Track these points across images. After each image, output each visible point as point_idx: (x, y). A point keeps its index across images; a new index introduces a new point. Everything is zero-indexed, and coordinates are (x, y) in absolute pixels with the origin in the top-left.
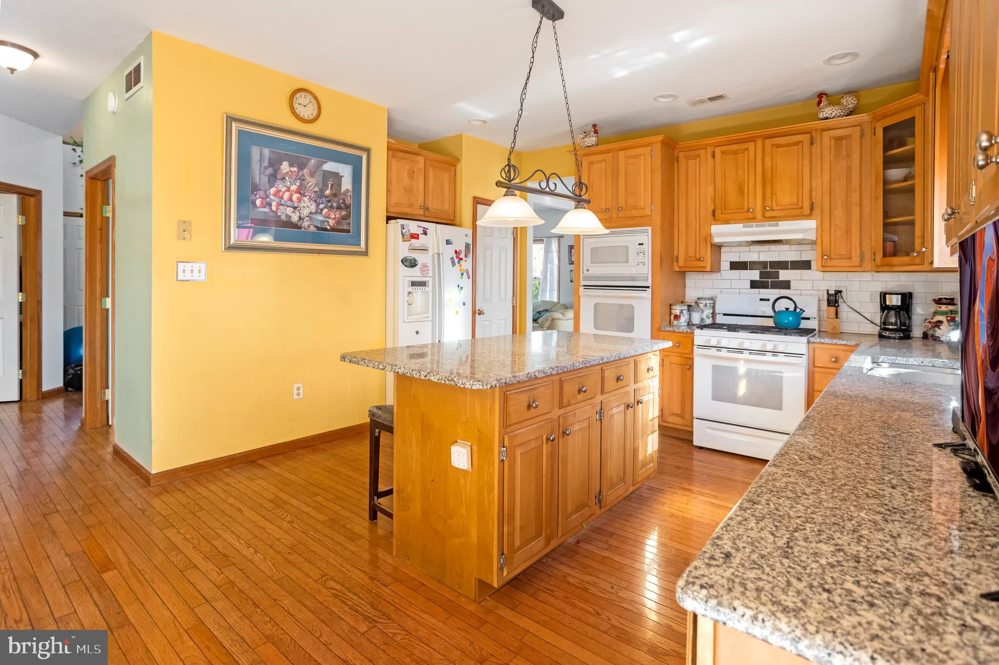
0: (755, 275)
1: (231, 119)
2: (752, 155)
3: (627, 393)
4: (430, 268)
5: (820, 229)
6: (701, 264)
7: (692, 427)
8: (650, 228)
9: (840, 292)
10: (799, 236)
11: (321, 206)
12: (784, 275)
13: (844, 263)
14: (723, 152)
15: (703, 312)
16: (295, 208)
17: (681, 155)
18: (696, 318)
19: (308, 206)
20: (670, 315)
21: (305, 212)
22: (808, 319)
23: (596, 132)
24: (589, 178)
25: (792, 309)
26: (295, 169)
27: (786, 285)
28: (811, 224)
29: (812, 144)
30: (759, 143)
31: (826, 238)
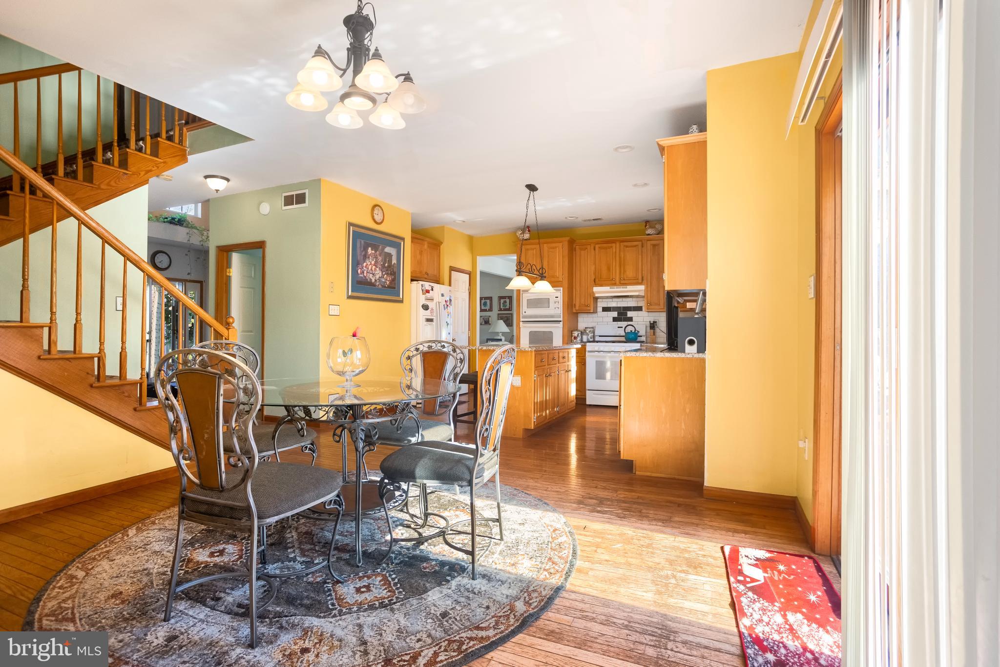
0: (615, 314)
1: (350, 224)
2: (614, 250)
3: (565, 365)
4: (435, 311)
5: (646, 290)
6: (588, 308)
7: (585, 395)
8: (562, 288)
9: (656, 322)
10: (637, 294)
11: (384, 273)
12: (630, 314)
13: (656, 307)
14: (599, 247)
15: (588, 335)
16: (373, 274)
17: (577, 247)
18: (585, 338)
19: (379, 273)
20: (572, 336)
21: (377, 277)
22: (641, 336)
23: (529, 231)
24: (526, 258)
25: (633, 331)
26: (373, 252)
27: (631, 319)
28: (642, 287)
29: (642, 247)
30: (618, 244)
31: (649, 295)
